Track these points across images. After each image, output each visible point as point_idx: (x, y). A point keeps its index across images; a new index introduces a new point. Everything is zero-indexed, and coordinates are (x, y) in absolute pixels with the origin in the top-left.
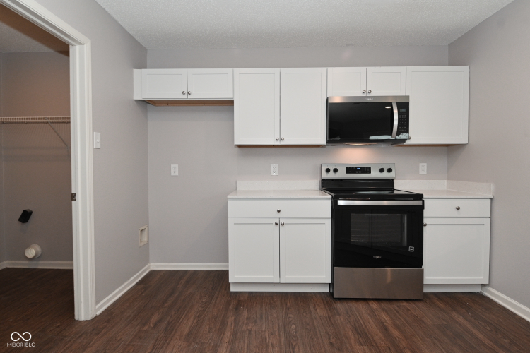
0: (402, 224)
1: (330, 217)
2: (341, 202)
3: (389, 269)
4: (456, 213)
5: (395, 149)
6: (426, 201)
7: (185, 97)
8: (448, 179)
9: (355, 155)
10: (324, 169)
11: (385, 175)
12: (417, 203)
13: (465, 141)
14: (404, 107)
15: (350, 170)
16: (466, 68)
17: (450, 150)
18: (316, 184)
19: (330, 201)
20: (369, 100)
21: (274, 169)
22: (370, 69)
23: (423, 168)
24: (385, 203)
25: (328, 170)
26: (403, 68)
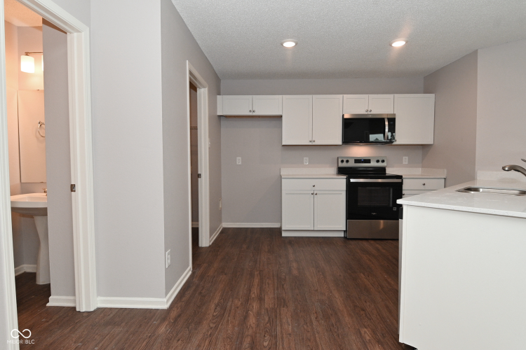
0: (390, 194)
1: (345, 189)
2: (352, 180)
3: (382, 221)
4: (423, 187)
5: (387, 146)
6: (404, 180)
7: (251, 114)
8: (422, 167)
9: (360, 151)
10: (340, 160)
11: (380, 164)
12: (399, 181)
13: (432, 143)
14: (392, 121)
15: (357, 161)
16: (432, 96)
17: (424, 147)
18: (333, 170)
19: (345, 180)
20: (370, 117)
21: (306, 161)
22: (371, 96)
23: (405, 160)
24: (380, 180)
25: (342, 161)
26: (392, 96)
